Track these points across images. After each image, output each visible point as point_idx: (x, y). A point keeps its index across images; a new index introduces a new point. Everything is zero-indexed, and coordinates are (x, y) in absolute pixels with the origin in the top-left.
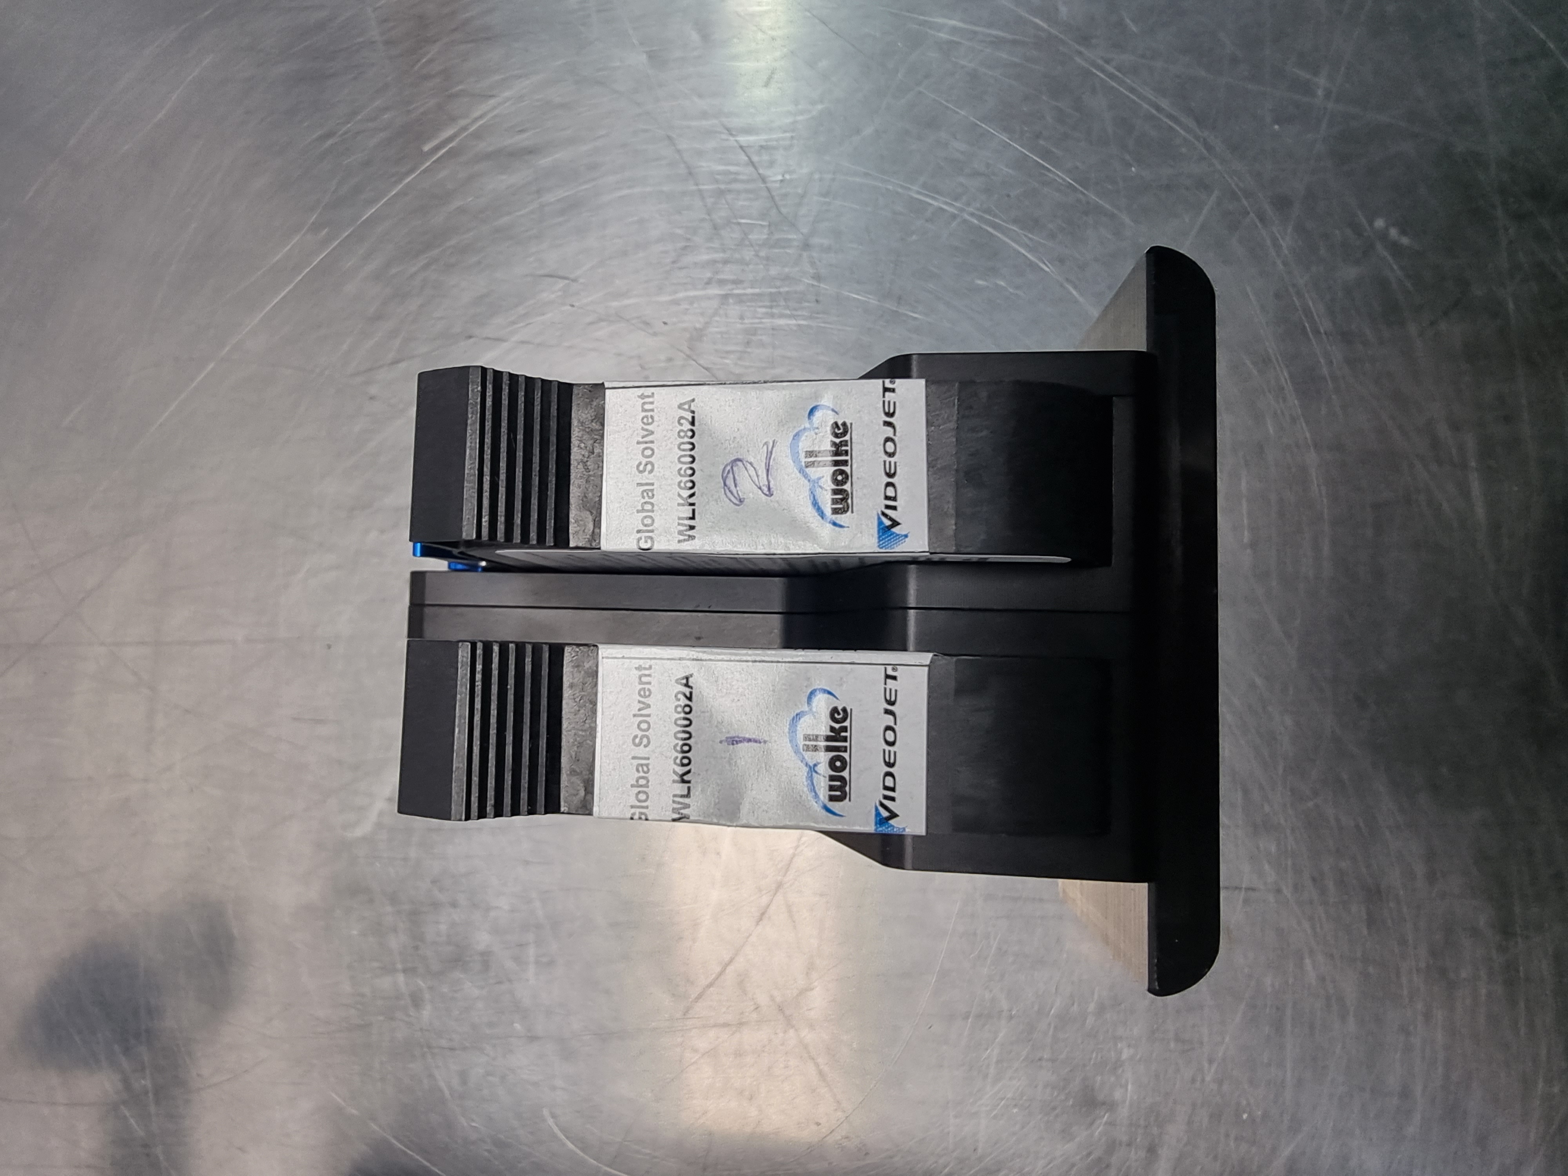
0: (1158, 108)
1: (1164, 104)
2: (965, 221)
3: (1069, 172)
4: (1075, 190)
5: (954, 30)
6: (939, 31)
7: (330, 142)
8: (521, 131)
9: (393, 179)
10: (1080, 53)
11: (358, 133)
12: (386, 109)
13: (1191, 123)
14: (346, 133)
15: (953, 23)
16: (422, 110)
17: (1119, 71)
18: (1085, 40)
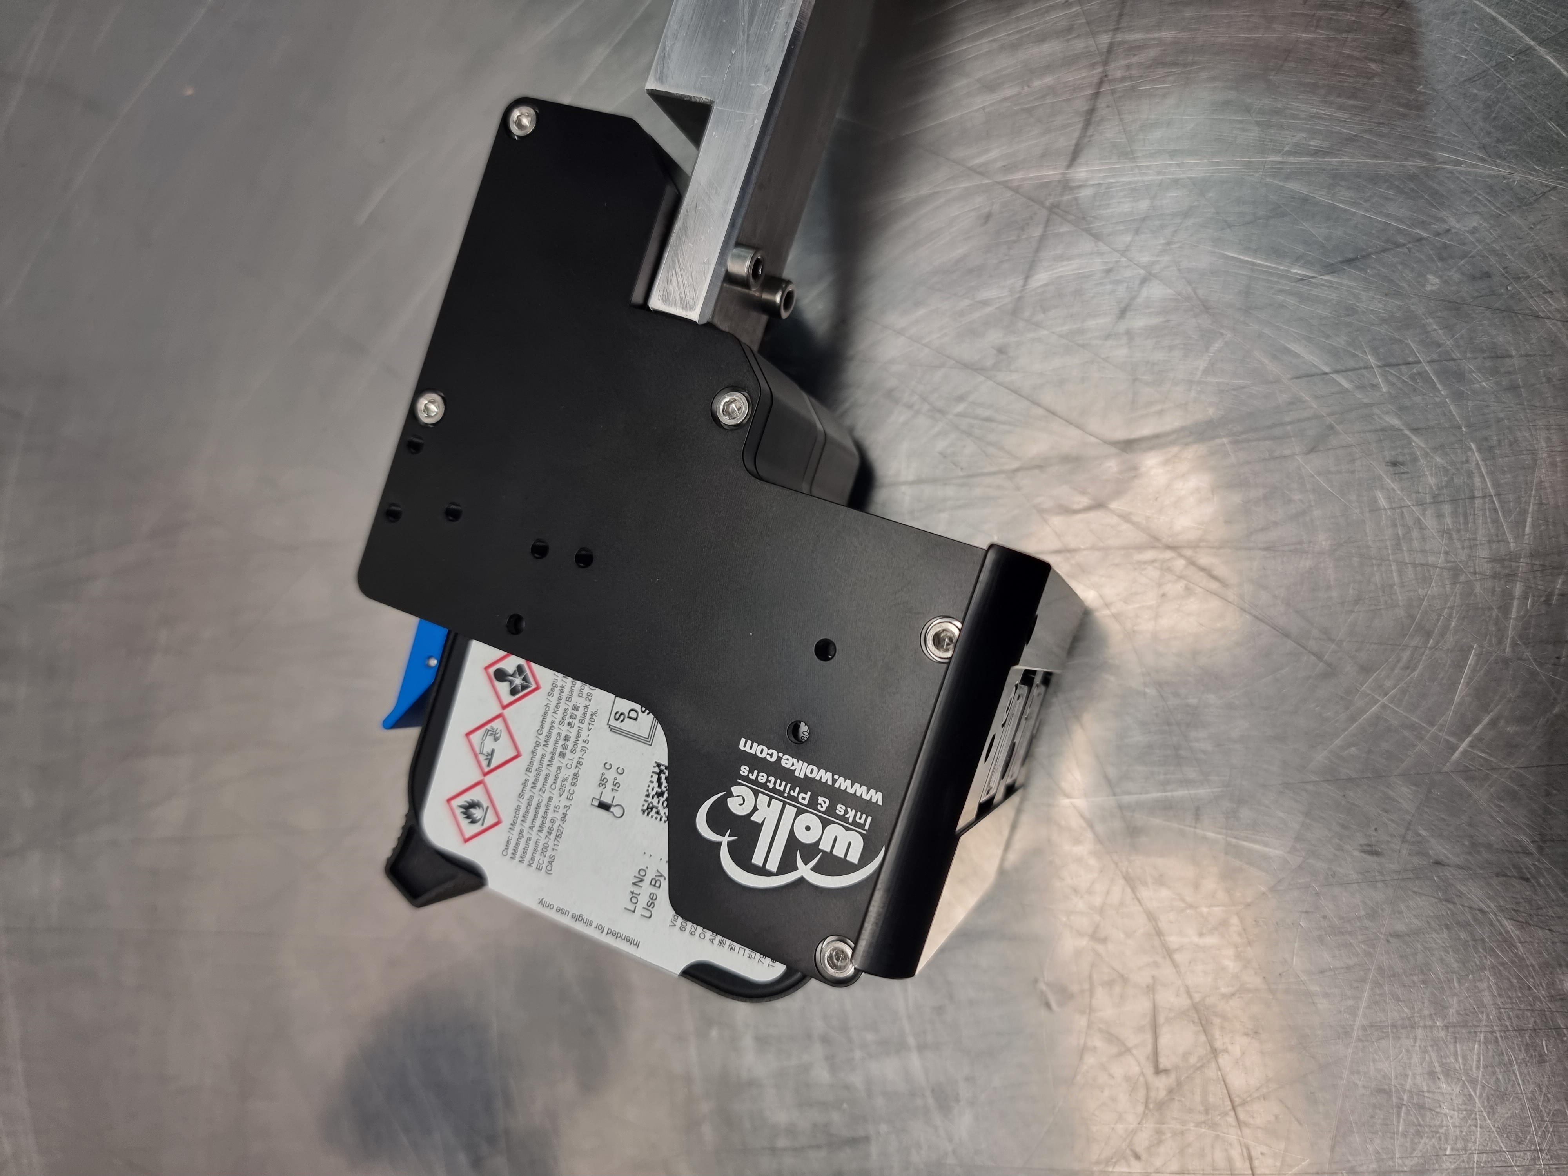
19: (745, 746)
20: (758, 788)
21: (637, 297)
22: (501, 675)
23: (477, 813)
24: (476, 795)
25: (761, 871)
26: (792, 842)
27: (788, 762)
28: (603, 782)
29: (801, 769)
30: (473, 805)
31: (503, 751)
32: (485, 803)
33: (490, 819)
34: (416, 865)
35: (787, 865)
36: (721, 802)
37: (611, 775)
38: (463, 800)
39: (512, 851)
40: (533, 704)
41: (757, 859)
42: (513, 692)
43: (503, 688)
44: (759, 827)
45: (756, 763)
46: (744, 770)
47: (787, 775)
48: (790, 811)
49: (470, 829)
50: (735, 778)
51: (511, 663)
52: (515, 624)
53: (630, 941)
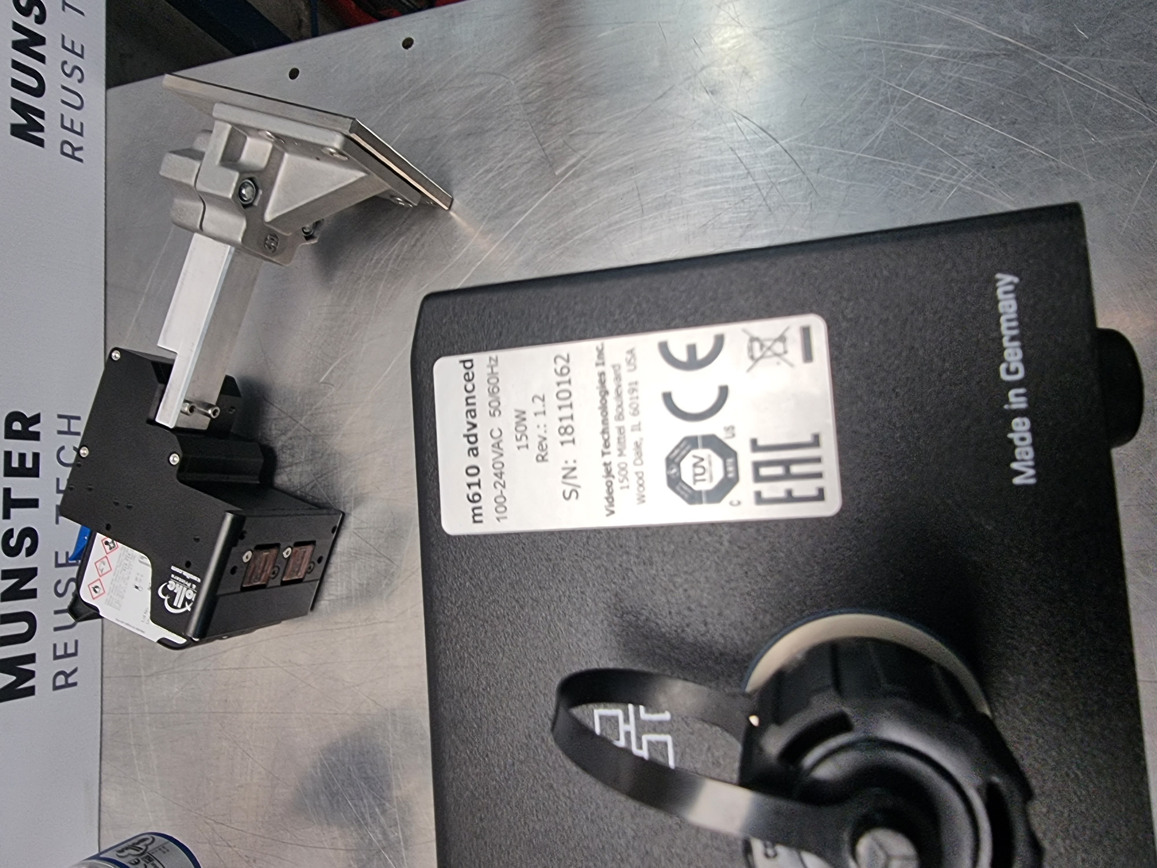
0: (1108, 92)
1: (1114, 89)
2: (960, 189)
3: (1040, 146)
4: (1047, 158)
5: (941, 52)
6: (930, 53)
7: (490, 175)
8: (624, 155)
9: (536, 196)
10: (1043, 58)
11: (510, 167)
12: (529, 149)
13: (1135, 100)
14: (501, 167)
15: (940, 46)
16: (553, 146)
17: (1074, 68)
18: (1046, 48)
19: (173, 568)
20: (177, 581)
21: (151, 416)
22: (107, 543)
23: (97, 589)
24: (98, 584)
25: (176, 608)
26: (185, 599)
27: (185, 573)
28: (136, 579)
29: (189, 576)
30: (97, 587)
31: (106, 568)
32: (100, 586)
33: (102, 591)
34: (79, 607)
35: (183, 606)
36: (166, 587)
37: (139, 577)
38: (94, 585)
39: (108, 603)
40: (116, 553)
41: (175, 604)
42: (111, 548)
43: (107, 547)
44: (176, 594)
45: (177, 574)
46: (173, 576)
47: (184, 578)
48: (185, 589)
49: (95, 595)
50: (170, 578)
51: (109, 540)
52: (108, 527)
53: (142, 632)
